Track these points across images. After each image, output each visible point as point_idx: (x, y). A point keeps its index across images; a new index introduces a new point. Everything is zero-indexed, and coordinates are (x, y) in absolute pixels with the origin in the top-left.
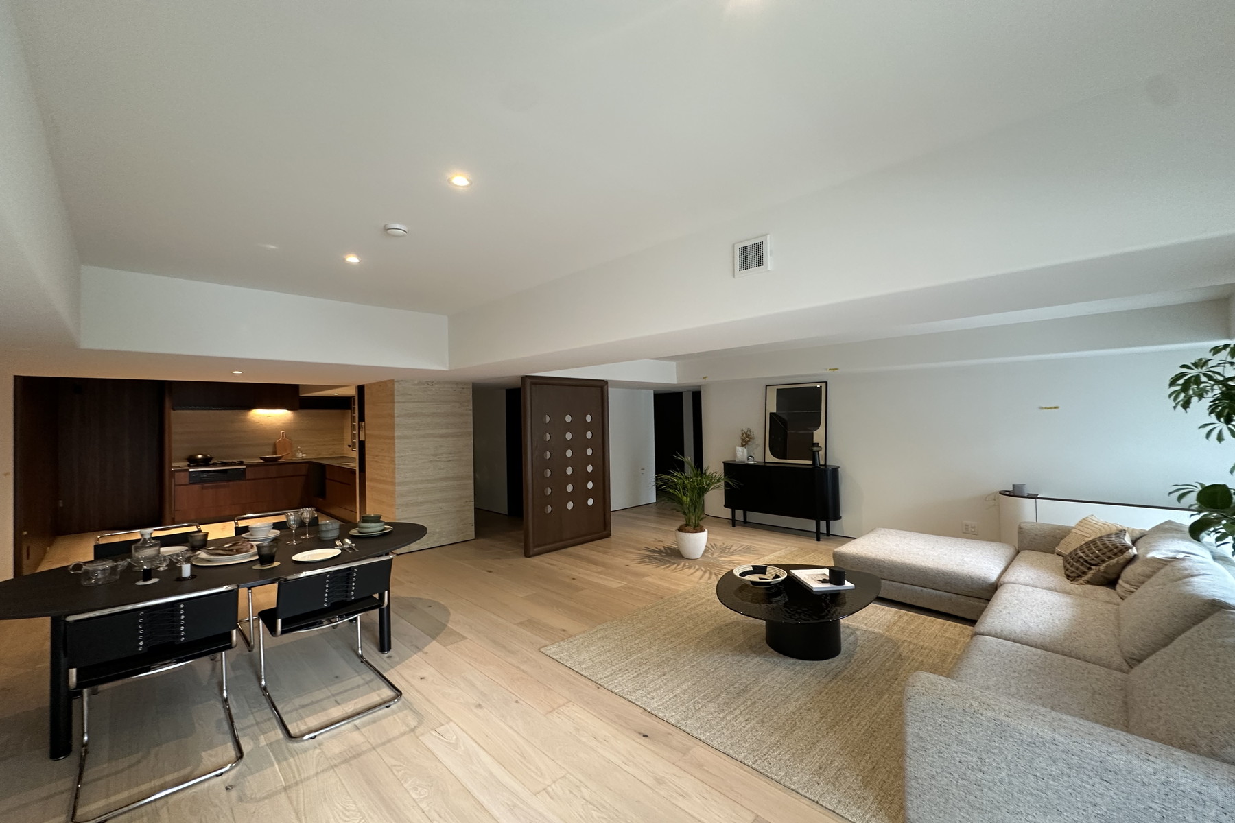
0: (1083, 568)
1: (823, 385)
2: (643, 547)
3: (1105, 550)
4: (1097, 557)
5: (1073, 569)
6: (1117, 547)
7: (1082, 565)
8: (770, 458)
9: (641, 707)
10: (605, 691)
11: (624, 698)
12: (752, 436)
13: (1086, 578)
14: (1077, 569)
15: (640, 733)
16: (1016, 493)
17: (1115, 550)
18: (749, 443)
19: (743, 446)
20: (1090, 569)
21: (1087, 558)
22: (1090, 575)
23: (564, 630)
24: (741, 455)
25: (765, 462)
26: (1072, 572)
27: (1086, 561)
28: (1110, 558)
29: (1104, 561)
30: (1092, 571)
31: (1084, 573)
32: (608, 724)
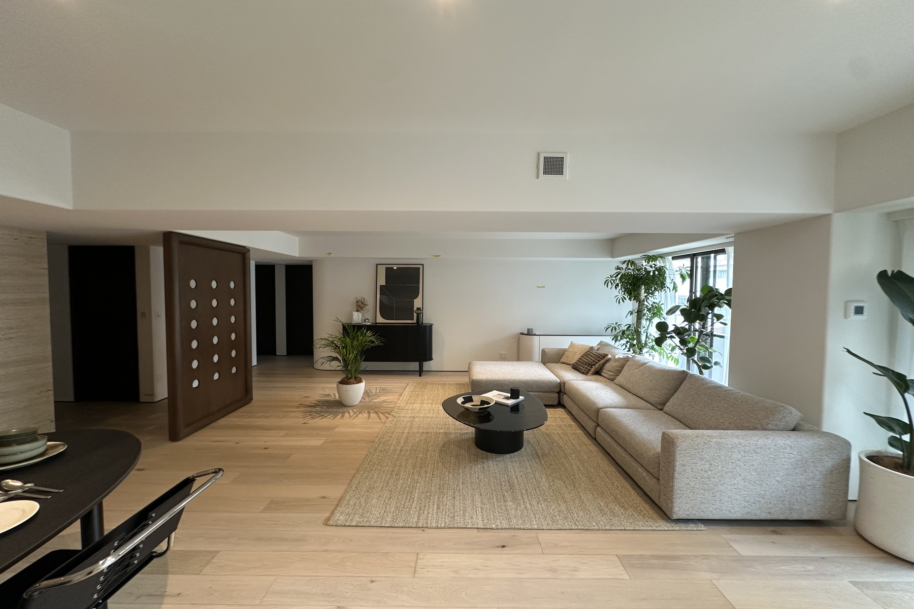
0: (589, 368)
1: (421, 266)
2: (296, 404)
3: (596, 357)
4: (594, 361)
5: (584, 369)
6: (601, 355)
7: (588, 366)
8: (380, 320)
9: (474, 528)
10: (432, 530)
11: (454, 528)
12: (366, 303)
13: (591, 372)
14: (586, 368)
15: (498, 547)
16: (530, 333)
17: (601, 357)
18: (364, 309)
19: (358, 311)
20: (591, 367)
21: (590, 363)
22: (592, 370)
23: (323, 497)
24: (357, 318)
25: (376, 323)
26: (585, 371)
27: (589, 364)
28: (599, 361)
29: (597, 363)
30: (593, 369)
31: (589, 370)
32: (469, 553)
